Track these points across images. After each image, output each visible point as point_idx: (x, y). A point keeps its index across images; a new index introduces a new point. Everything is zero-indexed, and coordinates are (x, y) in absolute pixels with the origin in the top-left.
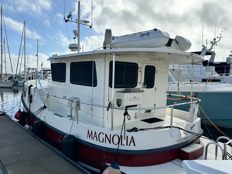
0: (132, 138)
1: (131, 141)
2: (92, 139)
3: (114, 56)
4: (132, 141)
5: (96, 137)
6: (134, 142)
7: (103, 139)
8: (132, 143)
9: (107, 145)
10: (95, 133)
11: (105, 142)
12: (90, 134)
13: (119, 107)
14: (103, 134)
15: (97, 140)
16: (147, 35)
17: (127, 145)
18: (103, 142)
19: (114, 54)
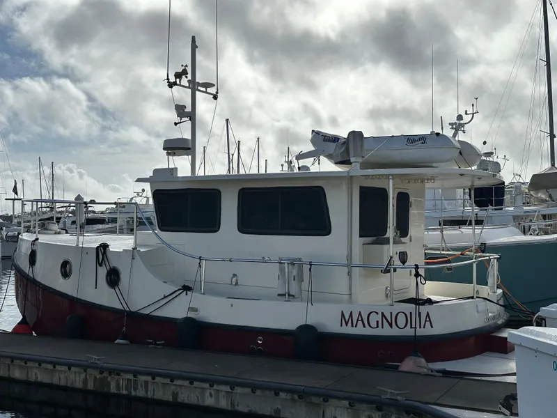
0: (428, 314)
1: (426, 321)
2: (352, 326)
3: (391, 181)
4: (428, 319)
5: (362, 320)
6: (430, 321)
7: (377, 322)
8: (428, 323)
9: (386, 331)
10: (360, 314)
11: (383, 327)
12: (346, 320)
13: (404, 264)
14: (377, 313)
15: (364, 326)
16: (421, 142)
17: (420, 327)
18: (378, 327)
19: (391, 177)
